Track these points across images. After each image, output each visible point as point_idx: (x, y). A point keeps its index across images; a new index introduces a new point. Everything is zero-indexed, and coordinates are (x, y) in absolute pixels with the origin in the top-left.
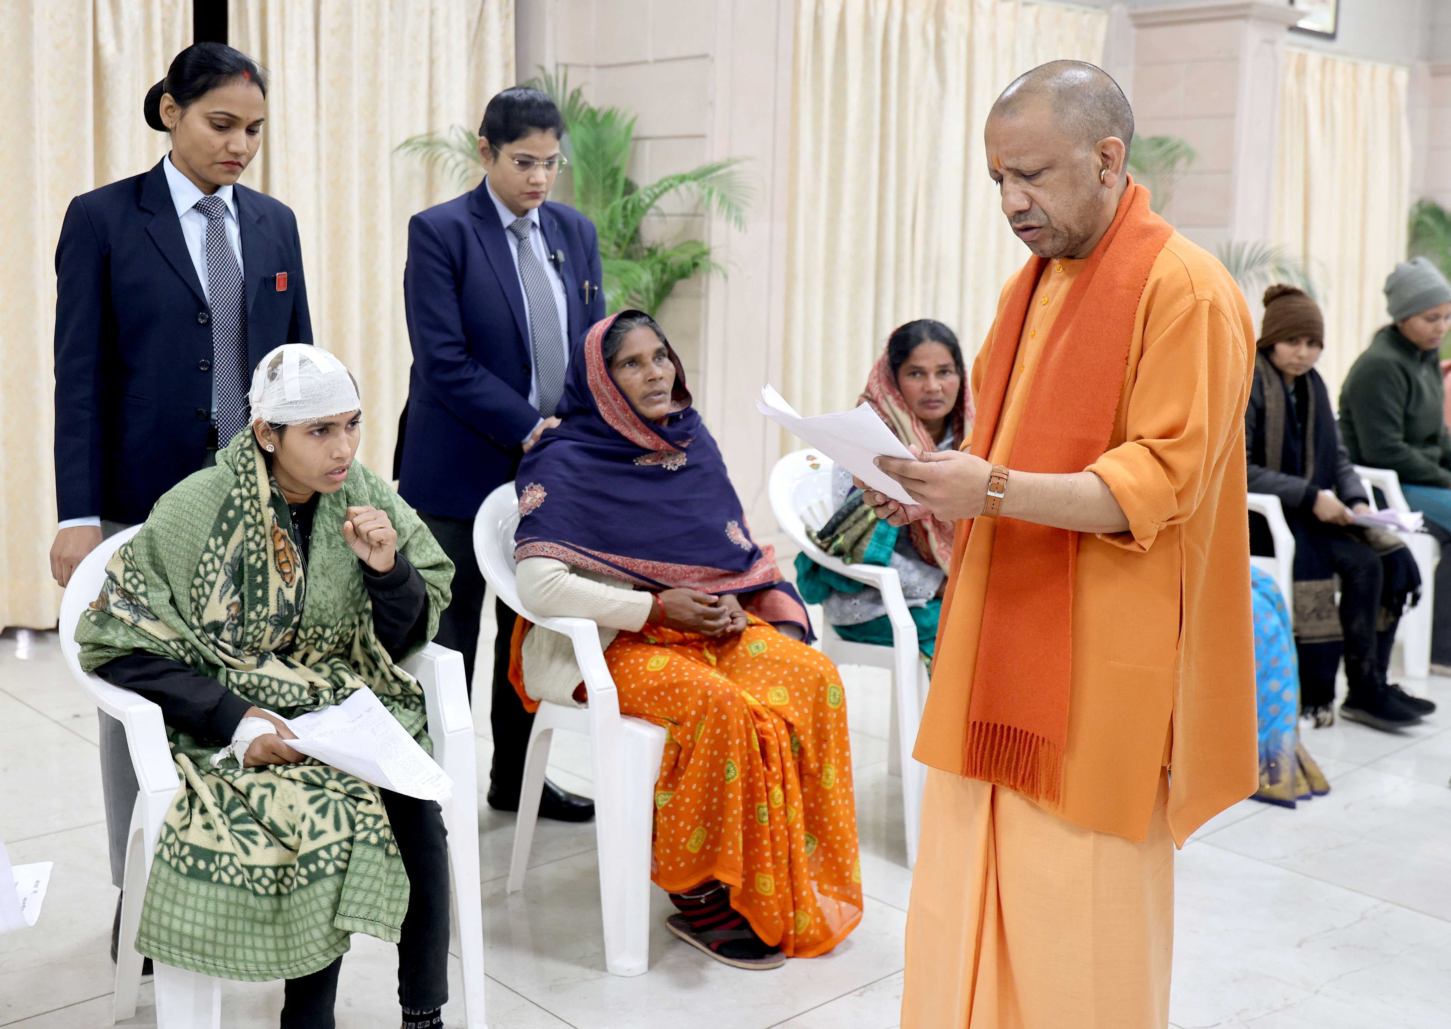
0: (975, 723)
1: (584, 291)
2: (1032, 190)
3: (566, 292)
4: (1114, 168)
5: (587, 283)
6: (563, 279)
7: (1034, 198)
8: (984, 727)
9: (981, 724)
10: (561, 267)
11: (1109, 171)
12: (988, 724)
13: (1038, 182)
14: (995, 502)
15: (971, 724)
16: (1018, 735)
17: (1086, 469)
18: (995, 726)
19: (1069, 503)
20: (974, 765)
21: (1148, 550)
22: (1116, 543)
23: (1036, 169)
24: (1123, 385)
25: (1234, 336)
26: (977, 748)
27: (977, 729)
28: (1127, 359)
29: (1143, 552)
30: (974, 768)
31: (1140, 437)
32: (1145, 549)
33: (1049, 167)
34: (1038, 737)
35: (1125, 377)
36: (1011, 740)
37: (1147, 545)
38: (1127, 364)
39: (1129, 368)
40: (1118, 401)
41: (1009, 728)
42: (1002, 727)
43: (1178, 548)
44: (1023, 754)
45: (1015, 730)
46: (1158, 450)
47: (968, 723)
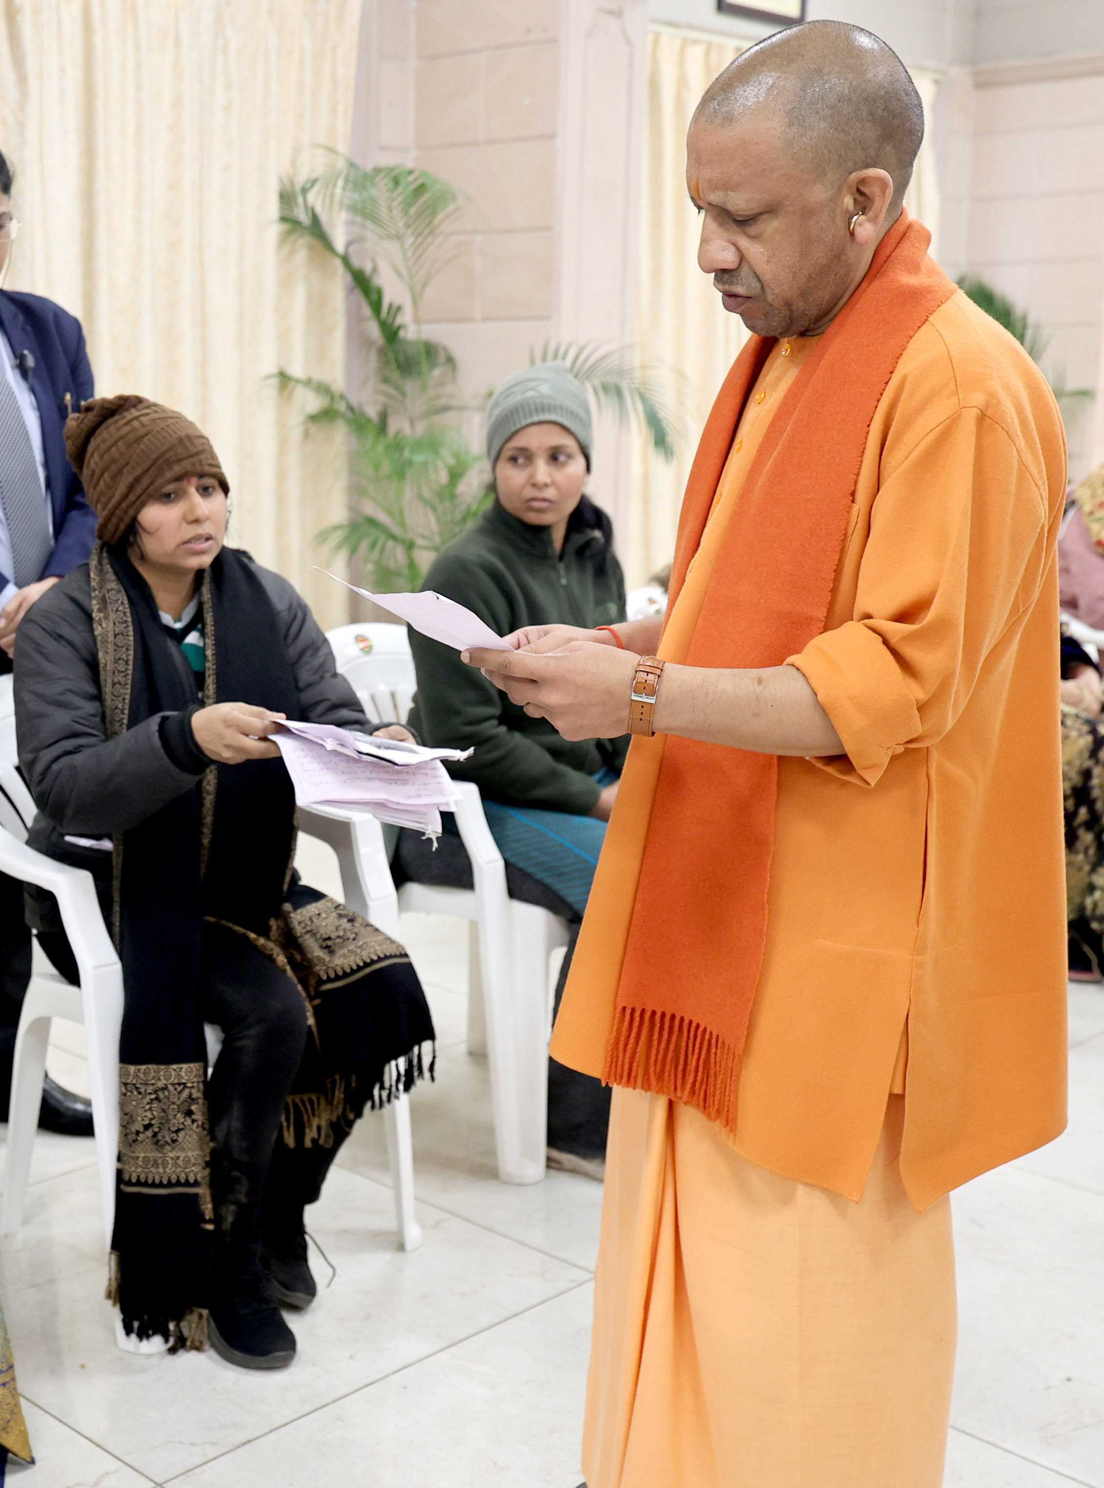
0: (624, 1009)
1: (66, 407)
2: (744, 243)
3: (40, 408)
4: (871, 214)
5: (68, 397)
6: (32, 390)
7: (745, 252)
8: (637, 1014)
9: (633, 1011)
10: (30, 374)
11: (863, 217)
12: (643, 1011)
13: (753, 230)
14: (643, 710)
15: (619, 1009)
16: (685, 1027)
17: (785, 663)
18: (654, 1013)
19: (756, 715)
20: (619, 1067)
21: (873, 784)
22: (830, 770)
23: (749, 213)
24: (845, 534)
25: (1021, 461)
26: (626, 1045)
27: (628, 1017)
28: (853, 494)
29: (868, 787)
30: (619, 1071)
31: (869, 617)
32: (869, 784)
33: (771, 210)
34: (711, 1033)
35: (848, 523)
36: (676, 1033)
37: (873, 778)
38: (853, 501)
39: (856, 507)
40: (838, 557)
41: (673, 1017)
42: (663, 1015)
43: (924, 775)
44: (693, 1054)
45: (682, 1019)
46: (893, 641)
47: (615, 1008)
